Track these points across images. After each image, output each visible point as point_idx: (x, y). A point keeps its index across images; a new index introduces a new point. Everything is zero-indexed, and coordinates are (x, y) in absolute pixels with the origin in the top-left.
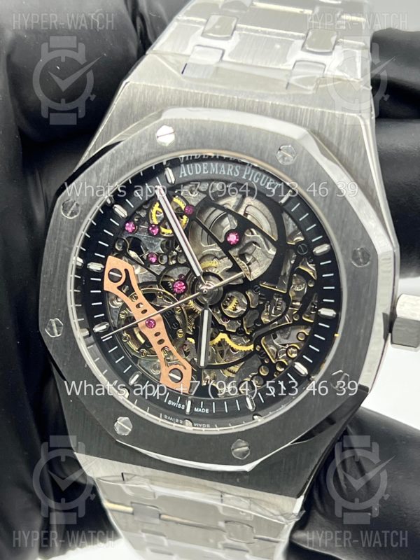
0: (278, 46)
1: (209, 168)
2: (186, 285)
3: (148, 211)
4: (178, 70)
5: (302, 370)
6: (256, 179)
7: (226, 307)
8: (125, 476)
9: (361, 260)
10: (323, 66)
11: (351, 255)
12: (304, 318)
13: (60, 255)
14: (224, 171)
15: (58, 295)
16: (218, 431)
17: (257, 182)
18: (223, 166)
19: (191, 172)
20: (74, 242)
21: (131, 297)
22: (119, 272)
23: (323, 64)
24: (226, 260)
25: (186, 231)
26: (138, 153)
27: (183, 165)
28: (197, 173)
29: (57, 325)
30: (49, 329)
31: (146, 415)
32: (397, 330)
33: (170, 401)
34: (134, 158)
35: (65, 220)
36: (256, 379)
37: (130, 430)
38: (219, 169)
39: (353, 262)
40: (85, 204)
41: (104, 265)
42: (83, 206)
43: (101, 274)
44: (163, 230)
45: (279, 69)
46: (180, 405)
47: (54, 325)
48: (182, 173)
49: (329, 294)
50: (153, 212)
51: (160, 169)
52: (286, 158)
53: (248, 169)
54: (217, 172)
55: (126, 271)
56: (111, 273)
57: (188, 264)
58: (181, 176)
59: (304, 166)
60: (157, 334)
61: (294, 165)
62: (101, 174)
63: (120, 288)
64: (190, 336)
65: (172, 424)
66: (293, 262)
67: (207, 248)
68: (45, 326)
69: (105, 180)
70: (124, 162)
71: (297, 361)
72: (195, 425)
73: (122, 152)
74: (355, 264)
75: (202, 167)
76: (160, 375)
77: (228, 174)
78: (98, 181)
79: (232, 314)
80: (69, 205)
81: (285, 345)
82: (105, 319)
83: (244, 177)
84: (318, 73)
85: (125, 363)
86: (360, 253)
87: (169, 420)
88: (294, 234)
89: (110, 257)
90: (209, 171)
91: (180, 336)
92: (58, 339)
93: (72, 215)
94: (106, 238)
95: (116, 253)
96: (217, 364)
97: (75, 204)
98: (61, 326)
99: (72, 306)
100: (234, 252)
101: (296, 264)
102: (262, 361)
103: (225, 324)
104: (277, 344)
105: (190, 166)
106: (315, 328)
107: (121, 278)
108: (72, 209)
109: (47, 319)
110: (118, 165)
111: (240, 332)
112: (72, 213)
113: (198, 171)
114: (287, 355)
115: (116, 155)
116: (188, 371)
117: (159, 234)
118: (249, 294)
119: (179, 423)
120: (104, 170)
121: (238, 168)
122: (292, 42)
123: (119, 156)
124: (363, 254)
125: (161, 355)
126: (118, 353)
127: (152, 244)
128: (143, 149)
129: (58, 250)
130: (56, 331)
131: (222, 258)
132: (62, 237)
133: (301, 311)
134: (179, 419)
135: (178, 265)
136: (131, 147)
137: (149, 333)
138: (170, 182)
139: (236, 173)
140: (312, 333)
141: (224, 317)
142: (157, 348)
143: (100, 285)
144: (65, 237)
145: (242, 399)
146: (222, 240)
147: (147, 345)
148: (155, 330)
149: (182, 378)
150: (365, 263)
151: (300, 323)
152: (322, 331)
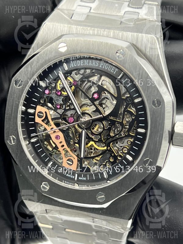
0: (117, 5)
1: (84, 63)
2: (74, 119)
3: (56, 84)
4: (69, 17)
5: (130, 158)
6: (106, 68)
7: (93, 129)
8: (47, 210)
9: (157, 105)
10: (138, 14)
11: (152, 103)
12: (130, 134)
13: (14, 105)
14: (91, 64)
15: (13, 124)
16: (90, 188)
17: (107, 68)
18: (91, 61)
19: (75, 65)
20: (21, 99)
21: (48, 125)
22: (42, 113)
23: (138, 13)
24: (93, 106)
25: (74, 93)
26: (50, 56)
27: (71, 62)
28: (78, 65)
29: (13, 139)
30: (9, 141)
31: (56, 181)
32: (175, 138)
33: (67, 174)
34: (48, 58)
35: (16, 88)
36: (108, 163)
37: (48, 188)
38: (89, 63)
39: (153, 106)
40: (25, 81)
41: (35, 110)
42: (24, 82)
43: (34, 114)
44: (63, 93)
45: (117, 15)
46: (72, 176)
47: (12, 139)
48: (71, 65)
49: (142, 122)
50: (58, 84)
51: (60, 63)
52: (120, 57)
53: (102, 63)
54: (87, 65)
55: (46, 112)
56: (39, 114)
57: (74, 109)
58: (71, 67)
59: (129, 60)
60: (61, 142)
61: (124, 60)
62: (33, 66)
63: (43, 121)
64: (77, 143)
65: (68, 185)
66: (124, 107)
67: (84, 101)
68: (8, 140)
69: (35, 69)
70: (44, 60)
71: (127, 154)
72: (80, 186)
73: (42, 55)
74: (154, 107)
75: (81, 62)
76: (62, 162)
77: (93, 65)
78: (31, 69)
79: (96, 132)
80: (18, 81)
81: (122, 147)
83: (100, 66)
84: (135, 17)
85: (46, 157)
86: (156, 102)
87: (67, 184)
88: (125, 93)
89: (38, 106)
90: (84, 64)
91: (72, 143)
92: (14, 145)
93: (19, 86)
94: (36, 97)
95: (41, 104)
96: (89, 156)
97: (21, 81)
98: (15, 139)
99: (20, 130)
100: (97, 103)
101: (126, 108)
102: (111, 154)
103: (93, 137)
104: (118, 146)
105: (75, 62)
106: (136, 139)
107: (43, 116)
108: (19, 83)
109: (8, 136)
110: (41, 62)
111: (100, 141)
112: (19, 85)
113: (79, 64)
114: (123, 151)
115: (39, 57)
116: (75, 160)
117: (61, 95)
118: (104, 122)
119: (72, 185)
120: (34, 64)
121: (98, 62)
122: (124, 3)
123: (41, 57)
125: (63, 152)
126: (42, 152)
127: (58, 100)
128: (52, 54)
129: (13, 102)
130: (12, 142)
131: (91, 106)
132: (15, 96)
133: (129, 130)
134: (72, 183)
135: (70, 109)
136: (47, 53)
137: (57, 142)
138: (65, 69)
139: (97, 65)
140: (134, 141)
141: (92, 134)
142: (60, 149)
143: (33, 120)
144: (16, 97)
145: (102, 174)
146: (90, 97)
147: (56, 148)
148: (60, 141)
149: (73, 163)
150: (159, 106)
151: (129, 136)
152: (139, 140)
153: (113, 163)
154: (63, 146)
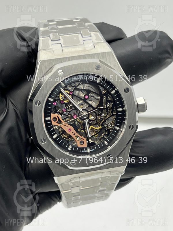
0: (75, 38)
2: (77, 115)
3: (59, 97)
5: (117, 128)
8: (71, 179)
9: (127, 91)
11: (124, 91)
22: (56, 118)
24: (85, 104)
30: (41, 142)
35: (37, 107)
36: (105, 136)
39: (125, 93)
40: (42, 100)
41: (51, 117)
43: (50, 121)
44: (64, 101)
49: (119, 104)
50: (60, 97)
55: (58, 117)
56: (53, 119)
60: (73, 133)
63: (57, 123)
64: (82, 130)
70: (51, 85)
71: (115, 126)
72: (91, 155)
76: (77, 144)
78: (44, 92)
82: (55, 134)
85: (65, 144)
86: (126, 90)
89: (51, 114)
91: (79, 131)
92: (45, 144)
93: (39, 105)
94: (49, 109)
95: (53, 113)
98: (45, 139)
101: (107, 98)
102: (105, 130)
103: (91, 123)
106: (117, 115)
107: (56, 120)
108: (38, 103)
111: (97, 123)
116: (85, 140)
119: (86, 156)
124: (127, 89)
126: (62, 142)
130: (44, 142)
133: (112, 112)
135: (72, 110)
137: (70, 133)
138: (63, 86)
140: (117, 117)
141: (90, 120)
142: (74, 136)
143: (51, 124)
145: (103, 143)
146: (83, 99)
147: (70, 136)
148: (72, 131)
149: (84, 143)
150: (128, 92)
151: (113, 115)
152: (120, 115)
153: (108, 135)
154: (74, 134)
